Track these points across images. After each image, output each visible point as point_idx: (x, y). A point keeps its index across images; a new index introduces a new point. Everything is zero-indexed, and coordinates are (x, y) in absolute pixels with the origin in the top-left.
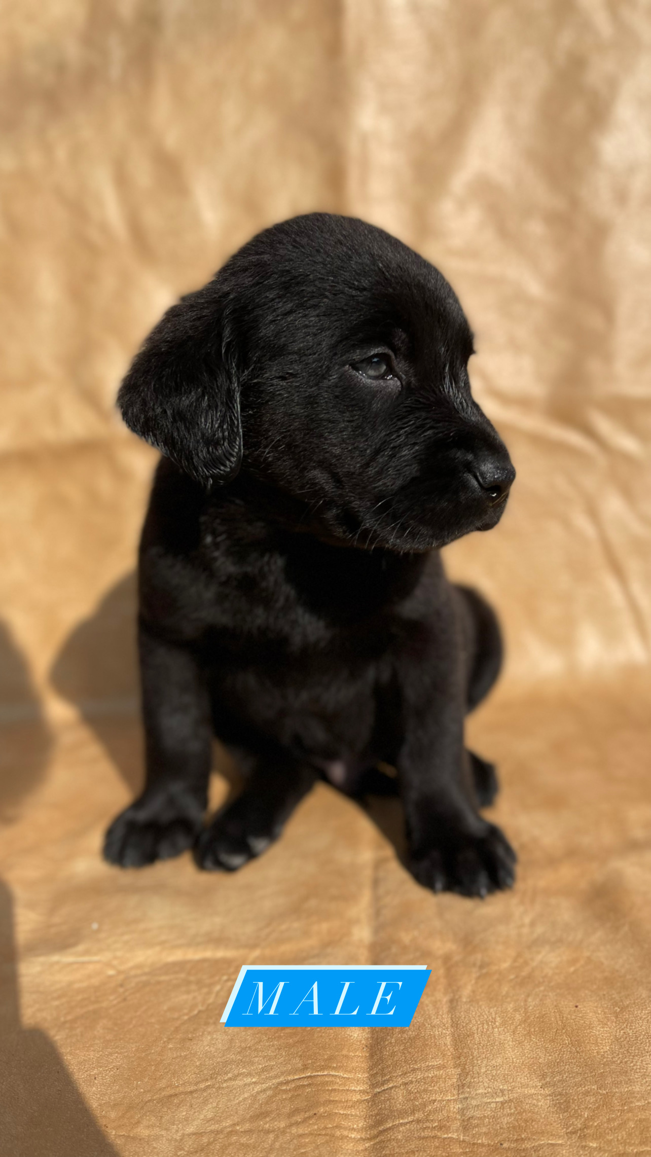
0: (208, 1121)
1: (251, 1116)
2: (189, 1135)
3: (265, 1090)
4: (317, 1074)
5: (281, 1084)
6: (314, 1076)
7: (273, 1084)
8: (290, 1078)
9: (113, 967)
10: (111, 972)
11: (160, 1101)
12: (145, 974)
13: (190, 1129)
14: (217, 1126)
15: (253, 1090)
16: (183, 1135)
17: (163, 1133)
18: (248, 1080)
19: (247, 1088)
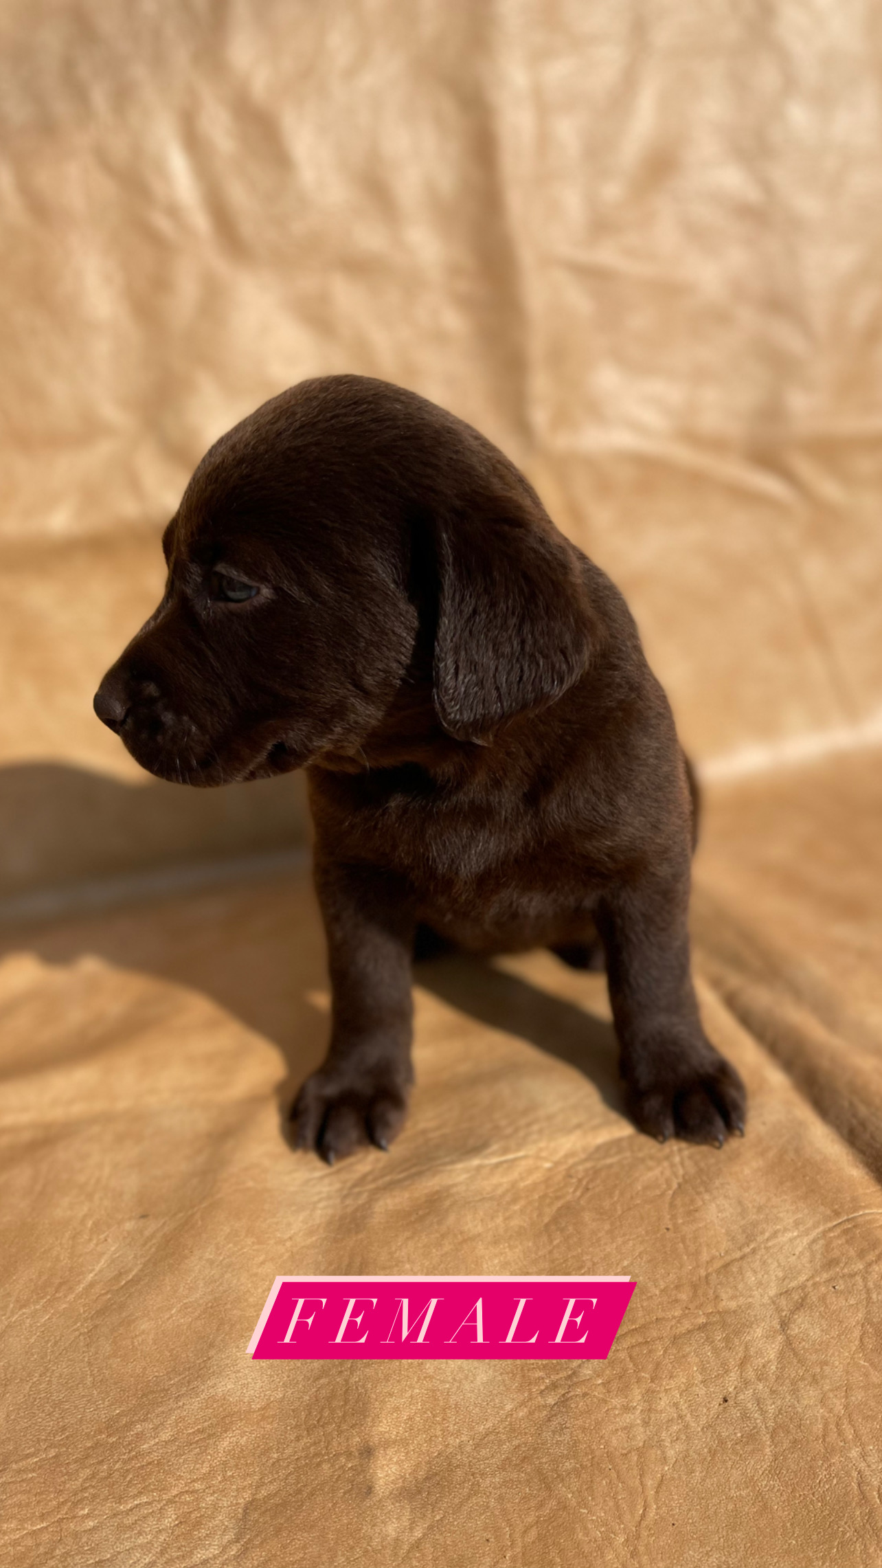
0: (784, 1280)
1: (820, 1266)
2: (776, 1296)
3: (814, 1241)
4: (852, 1216)
5: (824, 1233)
6: (853, 1219)
7: (818, 1234)
8: (830, 1225)
9: (545, 1159)
10: (547, 1165)
11: (718, 1272)
12: (586, 1160)
13: (772, 1292)
14: (796, 1282)
15: (803, 1243)
16: (770, 1298)
17: (750, 1300)
18: (789, 1235)
19: (796, 1243)
